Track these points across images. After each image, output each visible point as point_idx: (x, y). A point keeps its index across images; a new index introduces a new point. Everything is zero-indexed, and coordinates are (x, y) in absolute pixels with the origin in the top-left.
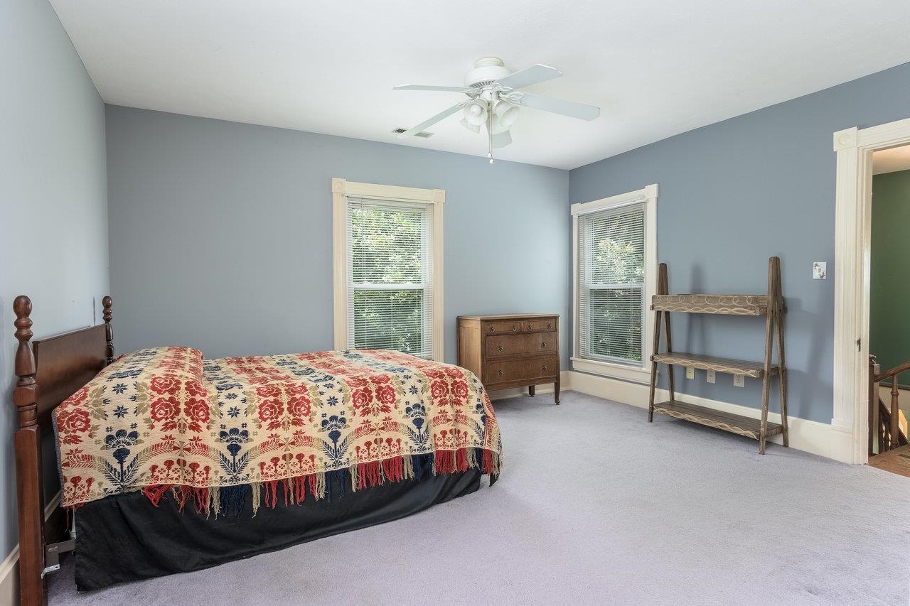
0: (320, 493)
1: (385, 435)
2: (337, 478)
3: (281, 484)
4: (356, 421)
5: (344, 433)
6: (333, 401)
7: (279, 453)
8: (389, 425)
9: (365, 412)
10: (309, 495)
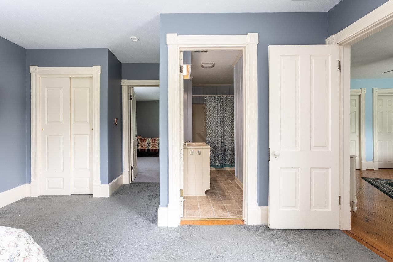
0: (146, 151)
1: (154, 146)
2: (148, 150)
3: (142, 149)
4: (151, 144)
5: (149, 145)
6: (148, 141)
7: (142, 146)
8: (155, 145)
9: (152, 143)
10: (145, 151)
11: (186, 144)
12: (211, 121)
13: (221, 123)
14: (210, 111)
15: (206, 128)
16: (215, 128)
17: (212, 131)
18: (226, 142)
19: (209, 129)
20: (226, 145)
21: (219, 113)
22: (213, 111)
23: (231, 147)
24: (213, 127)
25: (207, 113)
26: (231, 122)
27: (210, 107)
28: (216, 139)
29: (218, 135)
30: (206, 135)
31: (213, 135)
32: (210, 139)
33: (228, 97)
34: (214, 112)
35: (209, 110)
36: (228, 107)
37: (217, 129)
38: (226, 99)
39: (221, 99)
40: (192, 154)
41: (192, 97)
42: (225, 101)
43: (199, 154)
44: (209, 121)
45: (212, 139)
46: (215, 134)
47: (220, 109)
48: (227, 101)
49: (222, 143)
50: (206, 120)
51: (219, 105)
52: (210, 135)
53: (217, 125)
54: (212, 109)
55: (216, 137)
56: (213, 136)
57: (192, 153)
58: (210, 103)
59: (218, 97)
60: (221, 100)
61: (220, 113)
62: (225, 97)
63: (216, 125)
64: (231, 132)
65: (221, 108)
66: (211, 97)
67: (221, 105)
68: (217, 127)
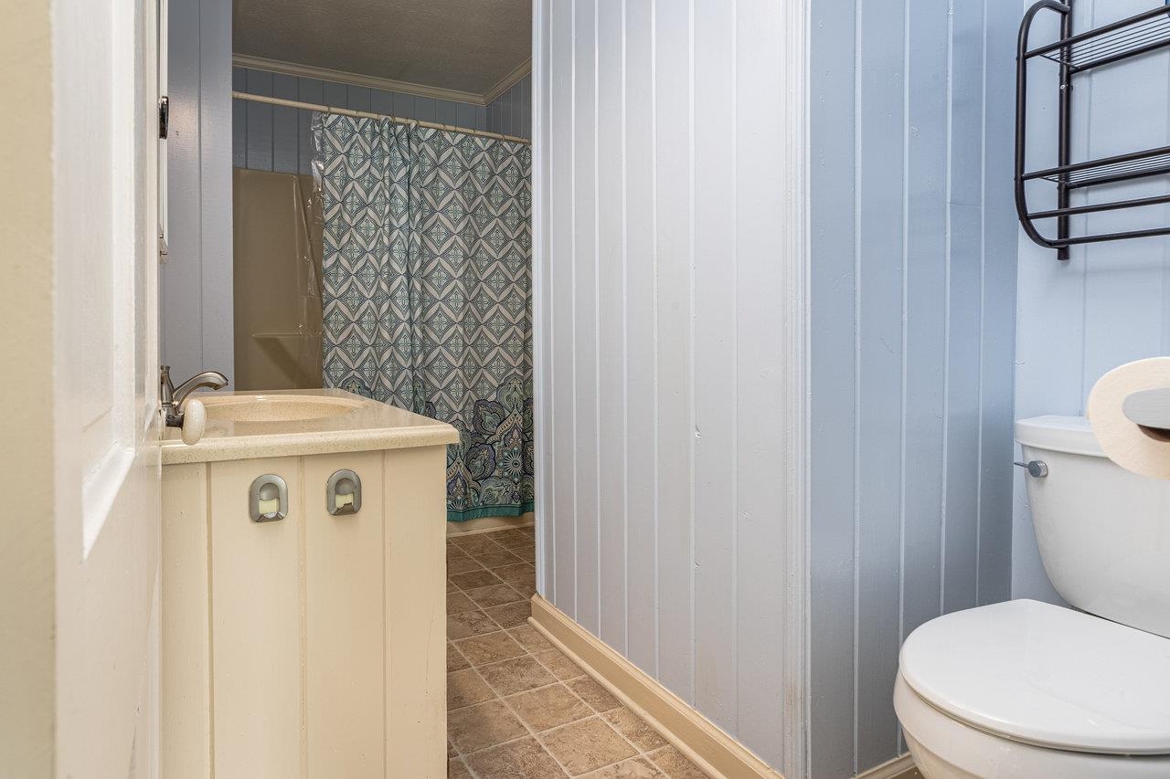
11: (194, 408)
12: (352, 262)
13: (408, 275)
14: (343, 203)
15: (320, 299)
16: (379, 307)
17: (359, 322)
18: (436, 384)
19: (337, 309)
20: (434, 400)
21: (398, 221)
22: (363, 205)
23: (463, 412)
24: (362, 299)
25: (328, 217)
26: (461, 272)
27: (347, 180)
28: (382, 369)
29: (395, 345)
30: (320, 347)
31: (364, 346)
32: (348, 369)
33: (447, 136)
34: (371, 212)
35: (341, 193)
36: (448, 189)
37: (390, 311)
38: (438, 142)
39: (409, 138)
40: (261, 519)
41: (235, 99)
42: (433, 154)
43: (349, 510)
44: (337, 264)
45: (360, 369)
46: (379, 335)
47: (404, 194)
48: (444, 156)
49: (415, 393)
50: (318, 258)
51: (403, 172)
52: (342, 345)
53: (389, 285)
54: (362, 192)
55: (386, 355)
56: (366, 352)
57: (268, 507)
58: (348, 154)
59: (393, 125)
60: (414, 147)
61: (404, 219)
62: (431, 132)
63: (384, 286)
64: (461, 330)
65: (409, 193)
66: (357, 119)
67: (409, 173)
68: (391, 297)
